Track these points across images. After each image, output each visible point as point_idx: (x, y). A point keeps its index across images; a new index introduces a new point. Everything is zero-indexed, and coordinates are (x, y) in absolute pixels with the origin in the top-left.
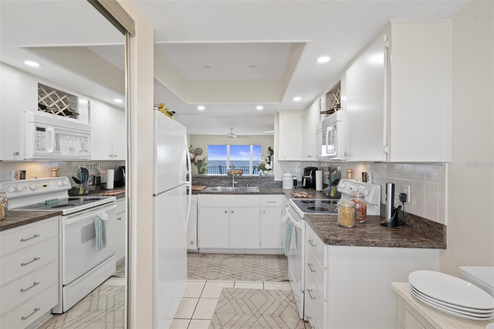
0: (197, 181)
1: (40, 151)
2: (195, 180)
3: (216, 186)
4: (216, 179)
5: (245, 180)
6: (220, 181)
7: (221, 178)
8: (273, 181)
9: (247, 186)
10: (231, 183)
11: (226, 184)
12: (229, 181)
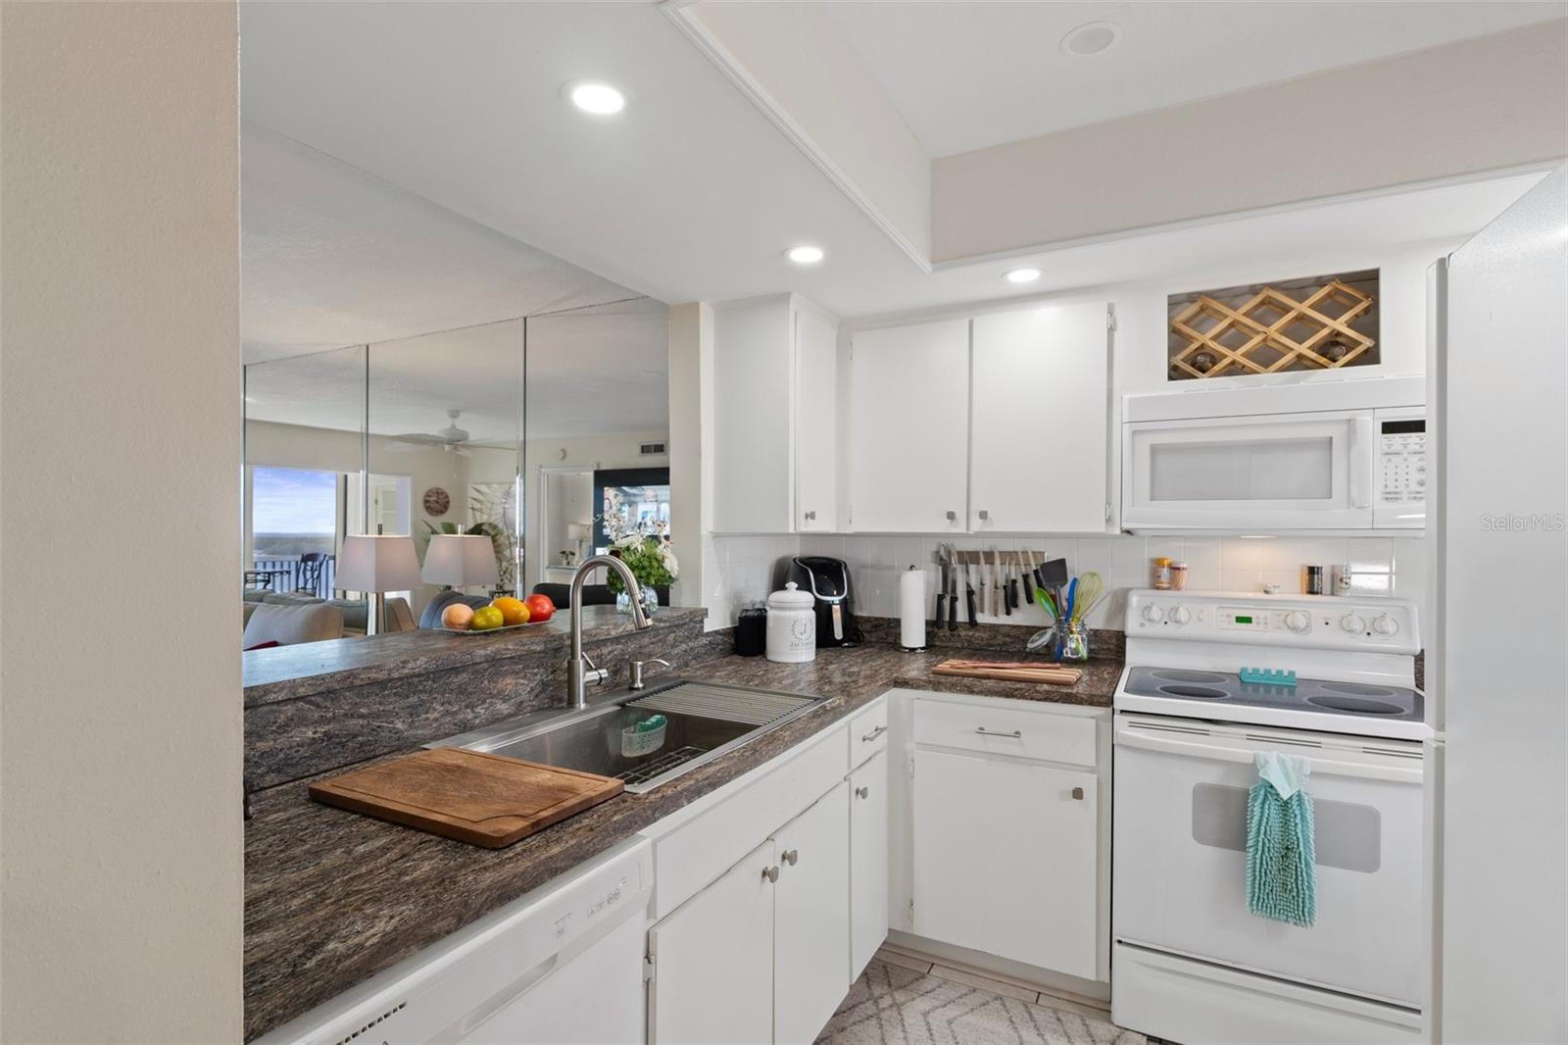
0: (323, 721)
1: (1399, 501)
2: (302, 721)
3: (465, 728)
4: (464, 677)
5: (610, 649)
6: (486, 682)
7: (494, 661)
8: (700, 634)
9: (640, 685)
10: (545, 685)
11: (519, 699)
12: (536, 674)
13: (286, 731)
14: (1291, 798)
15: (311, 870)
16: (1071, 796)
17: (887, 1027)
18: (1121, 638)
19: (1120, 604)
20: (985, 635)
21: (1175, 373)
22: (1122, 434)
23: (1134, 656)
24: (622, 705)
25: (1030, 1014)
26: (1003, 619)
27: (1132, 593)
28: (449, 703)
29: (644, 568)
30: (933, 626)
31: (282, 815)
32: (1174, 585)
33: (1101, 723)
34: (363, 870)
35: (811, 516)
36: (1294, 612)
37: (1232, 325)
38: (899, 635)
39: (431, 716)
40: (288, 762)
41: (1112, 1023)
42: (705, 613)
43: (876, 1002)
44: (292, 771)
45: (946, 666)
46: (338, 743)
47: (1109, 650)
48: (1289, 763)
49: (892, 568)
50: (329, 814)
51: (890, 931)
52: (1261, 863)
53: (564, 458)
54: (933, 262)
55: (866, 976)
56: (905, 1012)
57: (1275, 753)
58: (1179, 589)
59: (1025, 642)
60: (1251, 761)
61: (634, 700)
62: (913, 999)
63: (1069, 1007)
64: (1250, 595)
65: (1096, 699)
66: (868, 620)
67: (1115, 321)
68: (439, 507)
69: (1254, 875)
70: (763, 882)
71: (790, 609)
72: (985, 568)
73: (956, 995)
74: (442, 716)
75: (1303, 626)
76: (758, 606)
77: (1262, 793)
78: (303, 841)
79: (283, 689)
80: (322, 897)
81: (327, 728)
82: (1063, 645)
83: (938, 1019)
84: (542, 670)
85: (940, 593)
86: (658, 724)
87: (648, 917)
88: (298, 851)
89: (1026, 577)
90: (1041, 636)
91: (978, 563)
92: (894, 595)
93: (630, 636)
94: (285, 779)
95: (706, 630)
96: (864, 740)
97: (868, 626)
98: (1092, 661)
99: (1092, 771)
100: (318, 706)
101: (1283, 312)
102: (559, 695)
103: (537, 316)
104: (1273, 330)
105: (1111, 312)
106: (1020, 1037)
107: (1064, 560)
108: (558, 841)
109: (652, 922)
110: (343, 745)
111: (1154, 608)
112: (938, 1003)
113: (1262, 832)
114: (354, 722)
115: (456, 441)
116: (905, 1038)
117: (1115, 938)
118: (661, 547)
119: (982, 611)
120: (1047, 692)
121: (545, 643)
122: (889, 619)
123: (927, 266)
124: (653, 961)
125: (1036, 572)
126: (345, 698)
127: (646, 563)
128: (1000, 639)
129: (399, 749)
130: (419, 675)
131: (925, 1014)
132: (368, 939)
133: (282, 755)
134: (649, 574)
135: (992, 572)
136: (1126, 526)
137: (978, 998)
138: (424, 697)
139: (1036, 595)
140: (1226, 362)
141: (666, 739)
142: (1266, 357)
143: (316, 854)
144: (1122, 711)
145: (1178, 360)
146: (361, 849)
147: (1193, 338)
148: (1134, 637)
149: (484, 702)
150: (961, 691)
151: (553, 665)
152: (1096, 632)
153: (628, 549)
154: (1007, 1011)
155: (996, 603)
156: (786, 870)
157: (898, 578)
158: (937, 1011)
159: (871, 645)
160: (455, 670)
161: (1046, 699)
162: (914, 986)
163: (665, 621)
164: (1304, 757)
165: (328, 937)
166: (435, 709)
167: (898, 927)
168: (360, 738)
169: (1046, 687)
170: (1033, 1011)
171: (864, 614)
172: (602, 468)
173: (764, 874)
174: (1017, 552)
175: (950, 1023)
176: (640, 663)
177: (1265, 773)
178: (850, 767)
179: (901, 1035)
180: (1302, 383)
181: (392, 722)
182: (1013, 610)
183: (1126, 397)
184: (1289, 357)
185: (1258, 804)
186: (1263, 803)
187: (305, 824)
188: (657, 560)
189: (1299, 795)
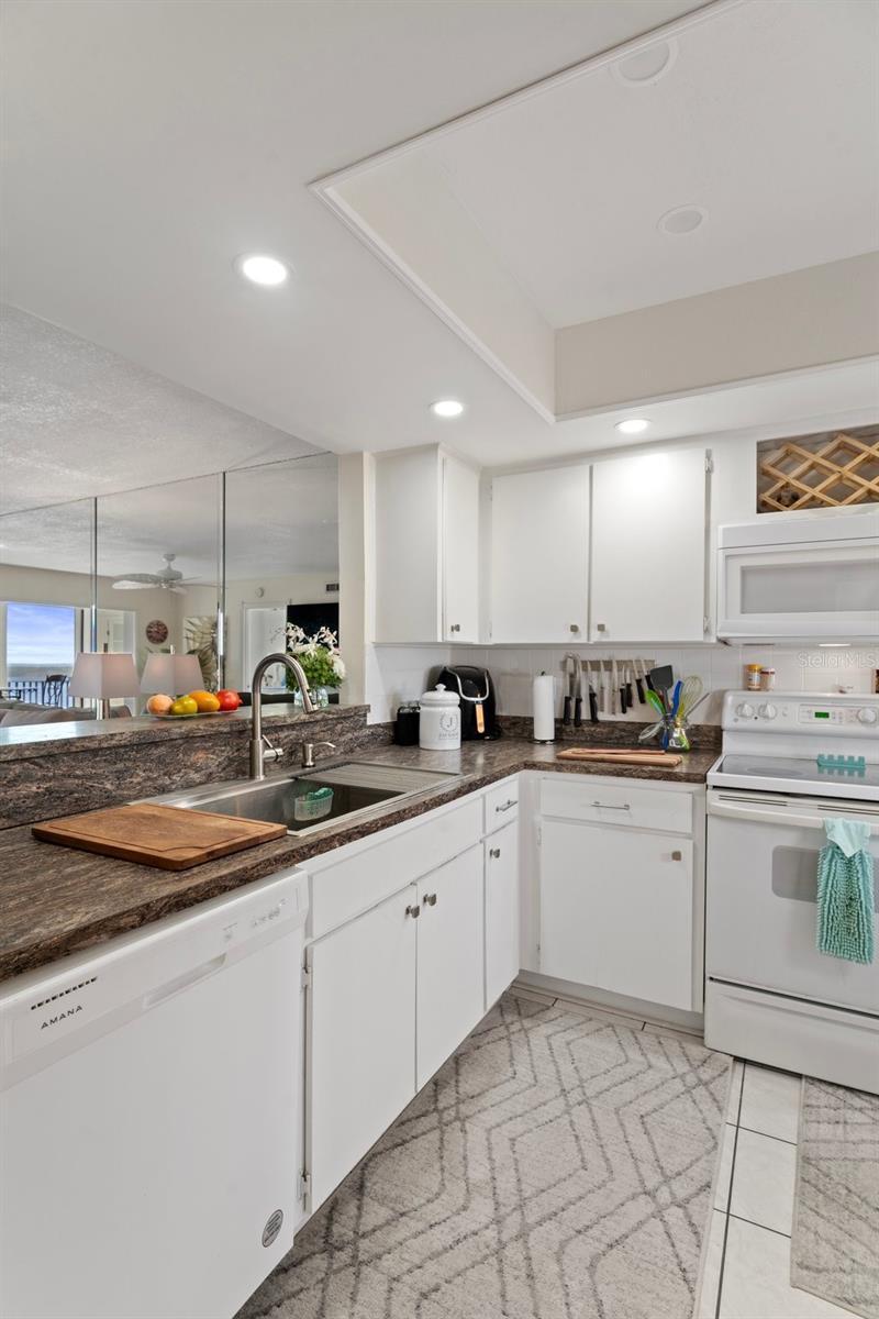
0: (44, 779)
2: (29, 778)
3: (163, 790)
4: (162, 750)
5: (286, 734)
6: (181, 755)
7: (188, 738)
8: (364, 725)
9: (310, 763)
10: (231, 760)
11: (211, 770)
12: (223, 751)
13: (15, 785)
14: (854, 856)
15: (27, 883)
16: (671, 857)
17: (514, 1045)
18: (719, 731)
19: (718, 704)
20: (605, 730)
21: (763, 507)
22: (717, 558)
23: (728, 744)
24: (296, 778)
25: (636, 1038)
26: (620, 717)
27: (728, 693)
28: (151, 770)
29: (316, 670)
30: (561, 724)
31: (10, 848)
32: (763, 687)
33: (697, 798)
34: (69, 883)
35: (457, 628)
36: (864, 708)
37: (812, 467)
38: (532, 732)
39: (135, 780)
40: (17, 811)
41: (704, 1046)
42: (368, 708)
43: (507, 1027)
44: (20, 818)
45: (569, 752)
46: (58, 798)
47: (708, 742)
48: (852, 827)
49: (527, 675)
50: (46, 848)
51: (521, 971)
52: (829, 912)
53: (262, 595)
54: (556, 414)
55: (500, 1007)
56: (531, 1035)
57: (841, 819)
58: (768, 690)
59: (638, 735)
60: (820, 826)
61: (305, 775)
62: (539, 1025)
63: (670, 1034)
64: (829, 695)
65: (691, 777)
66: (507, 718)
67: (712, 466)
68: (159, 637)
69: (823, 921)
70: (406, 918)
71: (439, 705)
72: (605, 675)
73: (576, 1022)
74: (145, 780)
75: (872, 720)
76: (413, 705)
77: (830, 852)
78: (23, 864)
79: (12, 750)
80: (33, 900)
81: (48, 785)
82: (669, 736)
83: (558, 1041)
84: (228, 748)
85: (568, 695)
86: (325, 794)
87: (306, 937)
88: (18, 871)
89: (639, 682)
90: (650, 730)
91: (598, 670)
92: (529, 699)
93: (304, 724)
94: (14, 824)
95: (369, 723)
96: (497, 810)
97: (507, 724)
98: (694, 750)
99: (689, 837)
100: (41, 767)
101: (854, 455)
102: (244, 768)
103: (234, 470)
104: (847, 470)
105: (708, 456)
106: (626, 1056)
107: (670, 667)
108: (228, 866)
109: (309, 940)
110: (62, 799)
111: (746, 706)
112: (559, 1029)
113: (830, 885)
114: (70, 781)
115: (171, 579)
116: (530, 1055)
117: (708, 976)
118: (330, 653)
119: (602, 711)
120: (652, 771)
121: (231, 725)
122: (525, 718)
123: (550, 417)
124: (309, 970)
125: (648, 677)
126: (63, 761)
127: (318, 667)
128: (617, 733)
129: (108, 805)
130: (125, 746)
131: (548, 1037)
132: (66, 926)
133: (11, 805)
134: (320, 675)
135: (610, 678)
136: (722, 635)
137: (593, 1025)
138: (129, 764)
139: (647, 696)
140: (806, 497)
141: (332, 807)
142: (841, 493)
143: (33, 873)
144: (714, 787)
145: (766, 496)
146: (69, 870)
147: (778, 478)
148: (729, 731)
149: (179, 771)
150: (579, 772)
151: (237, 744)
152: (697, 727)
153: (303, 654)
154: (617, 1036)
155: (613, 704)
156: (426, 910)
157: (532, 685)
158: (559, 1035)
159: (509, 738)
160: (155, 744)
161: (650, 778)
162: (540, 1015)
163: (333, 714)
164: (865, 823)
165: (35, 925)
166: (138, 775)
167: (527, 968)
168: (76, 795)
169: (651, 768)
170: (638, 1036)
171: (504, 714)
172: (294, 604)
173: (408, 911)
174: (631, 661)
175: (568, 1044)
176: (311, 745)
177: (833, 836)
178: (484, 831)
179: (527, 1052)
180: (869, 514)
181: (102, 783)
182: (628, 709)
183: (721, 527)
184: (860, 492)
185: (826, 862)
186: (831, 861)
187: (26, 854)
188: (327, 664)
189: (861, 855)
